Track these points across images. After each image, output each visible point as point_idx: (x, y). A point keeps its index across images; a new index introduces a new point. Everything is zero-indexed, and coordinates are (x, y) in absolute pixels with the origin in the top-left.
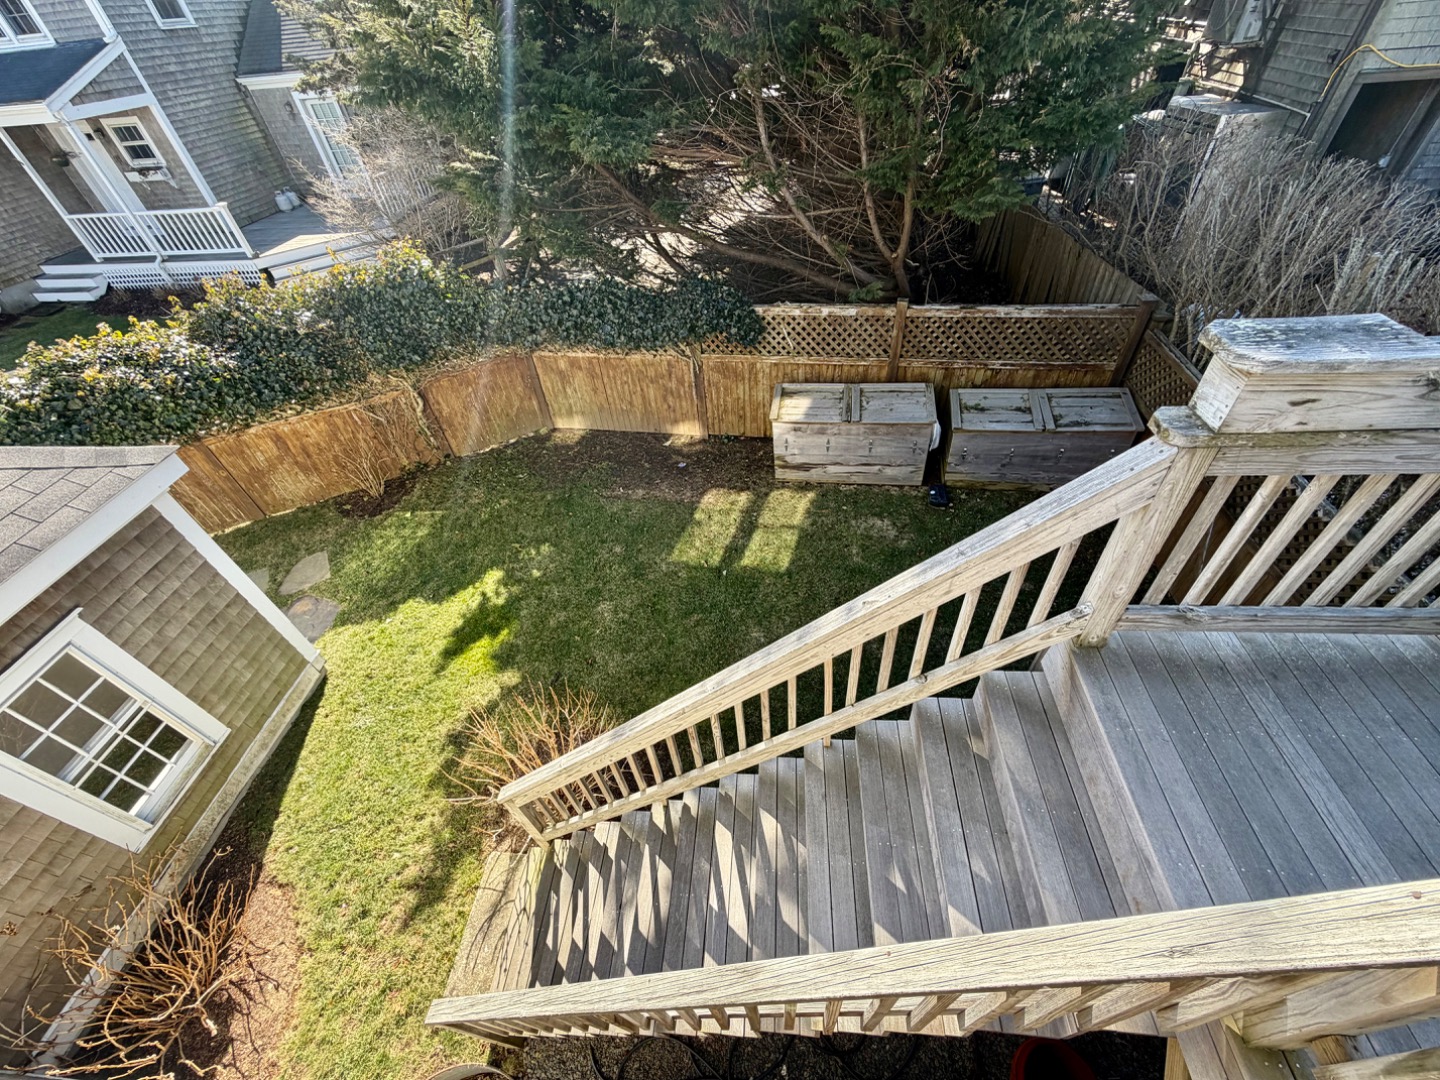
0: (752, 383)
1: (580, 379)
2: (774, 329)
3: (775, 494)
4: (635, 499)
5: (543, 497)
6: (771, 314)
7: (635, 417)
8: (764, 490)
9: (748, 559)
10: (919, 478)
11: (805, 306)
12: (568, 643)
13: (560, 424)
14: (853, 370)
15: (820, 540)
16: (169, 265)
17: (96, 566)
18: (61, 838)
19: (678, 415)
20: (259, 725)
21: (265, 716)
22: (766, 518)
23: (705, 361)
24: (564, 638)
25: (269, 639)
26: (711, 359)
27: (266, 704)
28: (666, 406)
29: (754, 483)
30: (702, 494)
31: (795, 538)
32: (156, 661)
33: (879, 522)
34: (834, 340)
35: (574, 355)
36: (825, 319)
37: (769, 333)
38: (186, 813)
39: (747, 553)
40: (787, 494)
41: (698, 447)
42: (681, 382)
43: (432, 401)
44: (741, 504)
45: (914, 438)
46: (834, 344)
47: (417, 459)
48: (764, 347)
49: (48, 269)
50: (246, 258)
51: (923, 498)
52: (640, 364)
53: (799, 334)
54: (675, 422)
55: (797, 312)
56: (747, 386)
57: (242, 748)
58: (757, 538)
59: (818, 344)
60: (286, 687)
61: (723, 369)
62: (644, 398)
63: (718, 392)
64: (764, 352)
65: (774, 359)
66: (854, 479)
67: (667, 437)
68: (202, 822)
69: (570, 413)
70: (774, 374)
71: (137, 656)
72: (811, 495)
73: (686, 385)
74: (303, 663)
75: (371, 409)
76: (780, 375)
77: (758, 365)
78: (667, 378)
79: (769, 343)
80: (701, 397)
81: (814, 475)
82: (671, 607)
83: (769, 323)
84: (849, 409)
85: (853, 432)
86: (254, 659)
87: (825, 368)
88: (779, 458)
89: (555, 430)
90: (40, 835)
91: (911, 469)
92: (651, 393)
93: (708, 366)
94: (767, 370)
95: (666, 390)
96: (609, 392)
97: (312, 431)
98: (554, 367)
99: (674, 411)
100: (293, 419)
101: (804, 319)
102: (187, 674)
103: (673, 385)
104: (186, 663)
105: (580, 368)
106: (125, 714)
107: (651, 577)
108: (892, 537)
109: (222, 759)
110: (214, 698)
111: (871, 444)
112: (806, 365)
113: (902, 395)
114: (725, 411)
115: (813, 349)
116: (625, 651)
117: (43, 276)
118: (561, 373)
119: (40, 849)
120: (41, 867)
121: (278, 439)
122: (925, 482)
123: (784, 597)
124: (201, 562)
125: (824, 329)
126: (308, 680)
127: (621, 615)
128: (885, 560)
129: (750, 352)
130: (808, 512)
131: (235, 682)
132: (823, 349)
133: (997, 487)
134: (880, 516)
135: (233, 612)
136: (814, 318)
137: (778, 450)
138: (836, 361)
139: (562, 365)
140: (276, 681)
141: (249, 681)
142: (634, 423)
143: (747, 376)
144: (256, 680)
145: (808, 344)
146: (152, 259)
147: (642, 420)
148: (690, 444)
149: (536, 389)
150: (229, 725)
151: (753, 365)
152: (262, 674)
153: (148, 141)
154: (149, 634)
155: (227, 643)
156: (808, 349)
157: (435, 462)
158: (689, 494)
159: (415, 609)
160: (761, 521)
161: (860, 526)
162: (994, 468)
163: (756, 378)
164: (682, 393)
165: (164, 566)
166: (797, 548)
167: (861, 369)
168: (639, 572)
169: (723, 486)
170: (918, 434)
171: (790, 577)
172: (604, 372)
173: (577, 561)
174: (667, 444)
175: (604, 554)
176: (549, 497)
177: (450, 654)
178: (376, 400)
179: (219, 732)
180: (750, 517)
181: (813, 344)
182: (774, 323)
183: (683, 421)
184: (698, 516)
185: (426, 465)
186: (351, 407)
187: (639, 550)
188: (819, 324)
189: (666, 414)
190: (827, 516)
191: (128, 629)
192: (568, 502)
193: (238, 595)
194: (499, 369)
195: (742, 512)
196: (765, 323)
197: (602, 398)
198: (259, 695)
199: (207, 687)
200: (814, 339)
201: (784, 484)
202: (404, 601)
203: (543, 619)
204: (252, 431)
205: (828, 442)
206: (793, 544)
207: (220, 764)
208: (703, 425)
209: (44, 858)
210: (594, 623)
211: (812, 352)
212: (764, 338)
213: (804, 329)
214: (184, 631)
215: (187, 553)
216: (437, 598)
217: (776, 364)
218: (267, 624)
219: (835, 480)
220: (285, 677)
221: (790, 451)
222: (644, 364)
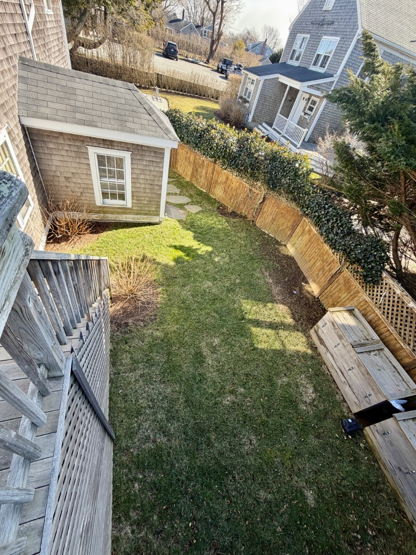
0: (350, 298)
1: (306, 237)
2: (382, 288)
3: (300, 334)
4: (266, 279)
5: (251, 252)
6: (387, 281)
7: (306, 266)
8: (300, 328)
9: (255, 330)
10: (355, 410)
11: (406, 293)
12: (190, 277)
13: (289, 246)
14: (394, 342)
15: (283, 361)
16: (282, 138)
17: (143, 148)
18: (90, 187)
19: (317, 280)
20: (137, 214)
21: (140, 214)
22: (283, 333)
23: (344, 272)
24: (192, 275)
25: (157, 201)
26: (347, 273)
27: (143, 212)
28: (317, 273)
29: (302, 323)
30: (283, 304)
31: (278, 348)
32: (134, 178)
33: (311, 391)
34: (401, 320)
35: (313, 228)
36: (407, 308)
37: (378, 288)
38: (109, 210)
39: (259, 329)
40: (304, 339)
41: (309, 296)
42: (330, 270)
43: (265, 203)
44: (285, 320)
45: (372, 392)
46: (399, 322)
47: (247, 214)
48: (370, 291)
49: (264, 124)
50: (296, 147)
51: (344, 416)
52: (326, 250)
53: (389, 301)
54: (314, 281)
55: (398, 292)
56: (348, 297)
57: (130, 213)
58: (269, 331)
59: (392, 314)
60: (150, 215)
61: (347, 282)
62: (315, 263)
63: (336, 287)
64: (368, 292)
65: (368, 299)
66: (331, 370)
67: (307, 282)
68: (110, 216)
69: (293, 245)
70: (362, 304)
71: (132, 173)
72: (309, 351)
73: (330, 273)
74: (158, 215)
75: (251, 190)
76: (364, 307)
77: (360, 294)
78: (327, 264)
79: (373, 291)
80: (330, 282)
81: (321, 349)
82: (218, 305)
83: (382, 284)
84: (362, 345)
85: (351, 354)
86: (150, 201)
87: (383, 326)
88: (317, 326)
89: (285, 246)
90: (89, 182)
91: (356, 401)
92: (318, 264)
93: (343, 275)
94: (361, 300)
95: (323, 268)
96: (309, 250)
97: (234, 183)
98: (305, 227)
99: (318, 277)
100: (234, 176)
101: (399, 298)
102: (136, 187)
103: (327, 268)
104: (138, 185)
105: (310, 234)
106: (120, 181)
107: (230, 295)
108: (304, 399)
109: (124, 210)
110: (135, 198)
111: (353, 368)
112: (377, 315)
113: (396, 374)
114: (331, 296)
115: (388, 313)
116: (192, 295)
117: (261, 124)
118: (304, 230)
119: (86, 184)
120: (83, 187)
121: (227, 178)
122: (355, 414)
123: (241, 349)
124: (161, 170)
125: (402, 311)
126: (155, 219)
127: (208, 290)
128: (286, 398)
129: (363, 287)
130: (298, 352)
131: (142, 200)
132: (392, 318)
133: (385, 472)
134: (316, 390)
135: (157, 187)
136: (403, 303)
137: (320, 323)
138: (391, 329)
139: (307, 228)
140: (149, 211)
141: (145, 204)
142: (304, 267)
143: (352, 293)
144: (146, 205)
145: (388, 309)
146: (280, 133)
147: (307, 269)
148: (309, 292)
149: (293, 229)
150: (132, 206)
151: (358, 292)
152: (148, 206)
153: (315, 107)
154: (138, 172)
155: (149, 191)
156: (386, 311)
157: (249, 219)
158: (279, 298)
159: (190, 234)
160: (280, 331)
161: (302, 380)
162: (394, 463)
163: (354, 297)
164: (326, 274)
165: (154, 163)
166: (272, 350)
167: (398, 346)
168: (229, 290)
169: (291, 310)
170: (376, 394)
171: (253, 350)
172: (314, 243)
173: (226, 270)
174: (303, 284)
175: (233, 277)
176: (251, 253)
177: (175, 247)
178: (253, 189)
179: (129, 206)
180: (281, 326)
181: (390, 311)
182: (384, 286)
183: (316, 283)
184: (269, 305)
185: (246, 218)
186: (248, 186)
187: (240, 288)
188: (403, 307)
189: (315, 275)
190: (299, 362)
191: (135, 166)
192: (252, 258)
193: (161, 185)
194: (290, 212)
195: (281, 322)
196: (380, 282)
197: (305, 249)
198: (143, 209)
199: (136, 194)
200: (393, 310)
201: (309, 337)
202: (191, 231)
203: (196, 267)
204: (225, 171)
205: (339, 344)
206: (274, 348)
207: (123, 210)
208: (320, 292)
209: (85, 186)
210: (201, 282)
211: (386, 313)
212: (374, 287)
213: (394, 301)
214: (144, 179)
215: (161, 166)
216: (195, 238)
217: (366, 301)
218: (160, 198)
219: (326, 362)
220: (152, 212)
221: (323, 329)
222: (326, 252)
